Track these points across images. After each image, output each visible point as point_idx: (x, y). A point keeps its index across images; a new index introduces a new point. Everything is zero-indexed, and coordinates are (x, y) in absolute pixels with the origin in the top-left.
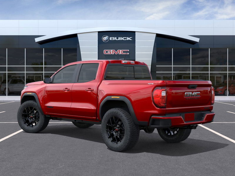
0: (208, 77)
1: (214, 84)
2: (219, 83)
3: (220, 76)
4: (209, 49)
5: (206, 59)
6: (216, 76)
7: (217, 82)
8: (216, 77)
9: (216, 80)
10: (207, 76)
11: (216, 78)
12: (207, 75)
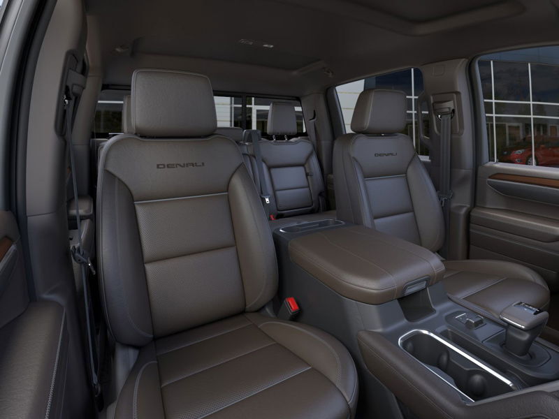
0: (492, 125)
1: (505, 143)
2: (515, 140)
3: (515, 124)
4: (492, 62)
5: (487, 84)
6: (507, 124)
7: (512, 139)
8: (509, 127)
9: (510, 134)
10: (490, 123)
11: (509, 130)
12: (489, 121)
